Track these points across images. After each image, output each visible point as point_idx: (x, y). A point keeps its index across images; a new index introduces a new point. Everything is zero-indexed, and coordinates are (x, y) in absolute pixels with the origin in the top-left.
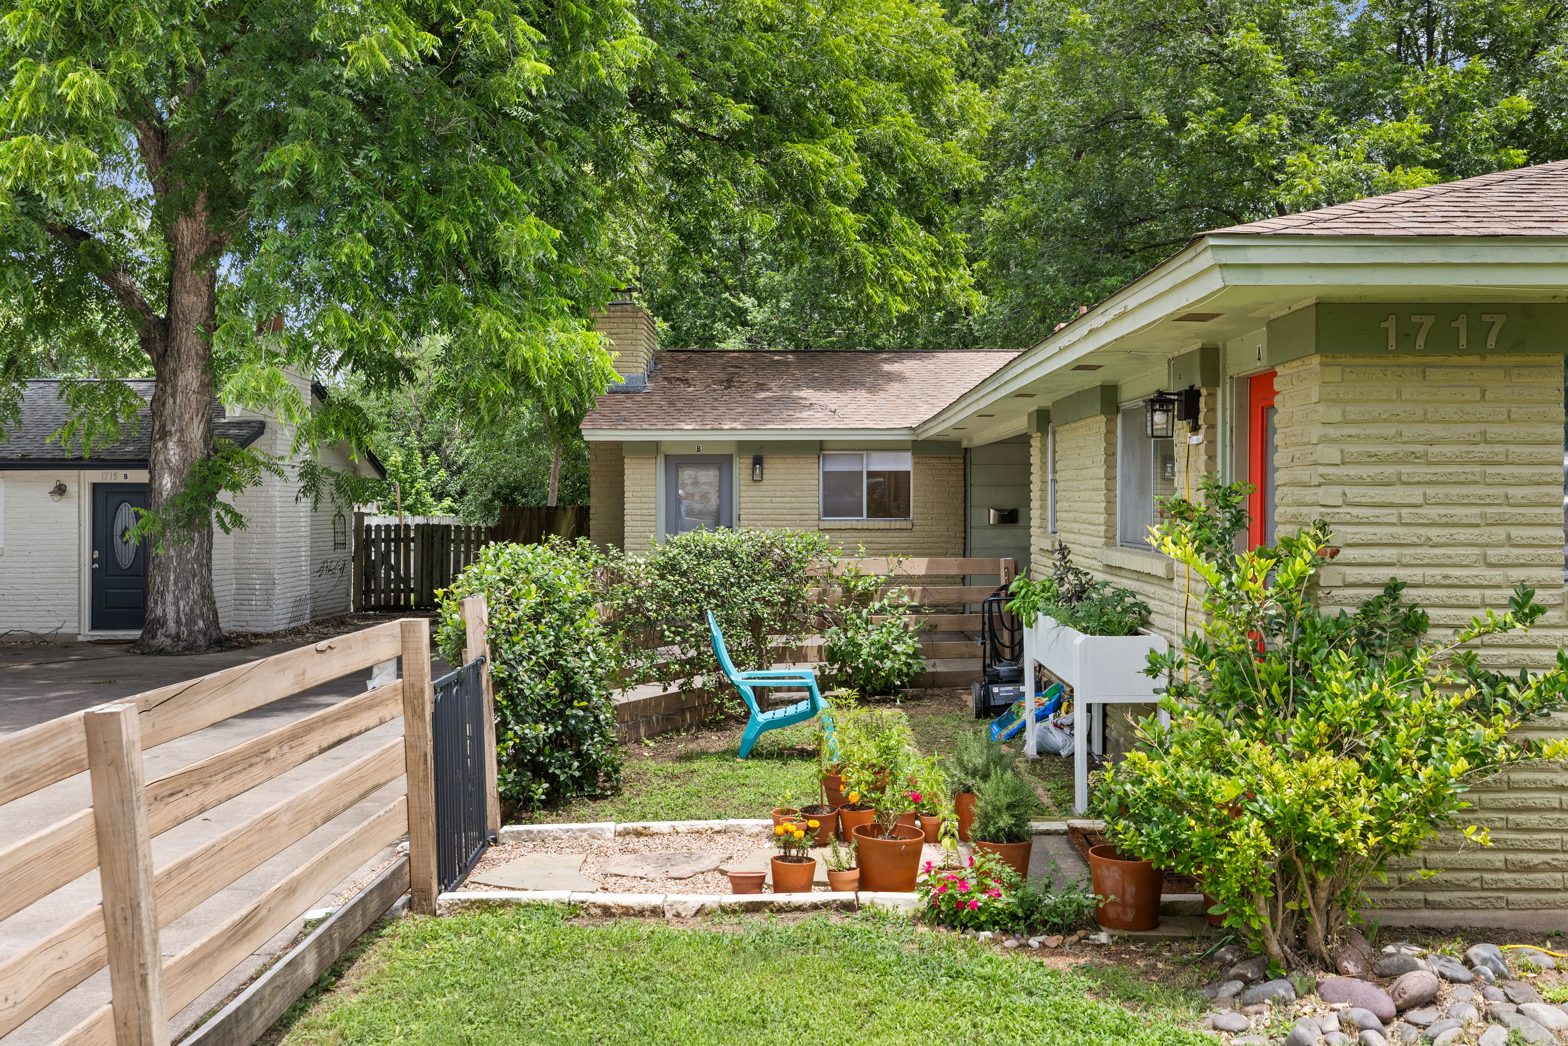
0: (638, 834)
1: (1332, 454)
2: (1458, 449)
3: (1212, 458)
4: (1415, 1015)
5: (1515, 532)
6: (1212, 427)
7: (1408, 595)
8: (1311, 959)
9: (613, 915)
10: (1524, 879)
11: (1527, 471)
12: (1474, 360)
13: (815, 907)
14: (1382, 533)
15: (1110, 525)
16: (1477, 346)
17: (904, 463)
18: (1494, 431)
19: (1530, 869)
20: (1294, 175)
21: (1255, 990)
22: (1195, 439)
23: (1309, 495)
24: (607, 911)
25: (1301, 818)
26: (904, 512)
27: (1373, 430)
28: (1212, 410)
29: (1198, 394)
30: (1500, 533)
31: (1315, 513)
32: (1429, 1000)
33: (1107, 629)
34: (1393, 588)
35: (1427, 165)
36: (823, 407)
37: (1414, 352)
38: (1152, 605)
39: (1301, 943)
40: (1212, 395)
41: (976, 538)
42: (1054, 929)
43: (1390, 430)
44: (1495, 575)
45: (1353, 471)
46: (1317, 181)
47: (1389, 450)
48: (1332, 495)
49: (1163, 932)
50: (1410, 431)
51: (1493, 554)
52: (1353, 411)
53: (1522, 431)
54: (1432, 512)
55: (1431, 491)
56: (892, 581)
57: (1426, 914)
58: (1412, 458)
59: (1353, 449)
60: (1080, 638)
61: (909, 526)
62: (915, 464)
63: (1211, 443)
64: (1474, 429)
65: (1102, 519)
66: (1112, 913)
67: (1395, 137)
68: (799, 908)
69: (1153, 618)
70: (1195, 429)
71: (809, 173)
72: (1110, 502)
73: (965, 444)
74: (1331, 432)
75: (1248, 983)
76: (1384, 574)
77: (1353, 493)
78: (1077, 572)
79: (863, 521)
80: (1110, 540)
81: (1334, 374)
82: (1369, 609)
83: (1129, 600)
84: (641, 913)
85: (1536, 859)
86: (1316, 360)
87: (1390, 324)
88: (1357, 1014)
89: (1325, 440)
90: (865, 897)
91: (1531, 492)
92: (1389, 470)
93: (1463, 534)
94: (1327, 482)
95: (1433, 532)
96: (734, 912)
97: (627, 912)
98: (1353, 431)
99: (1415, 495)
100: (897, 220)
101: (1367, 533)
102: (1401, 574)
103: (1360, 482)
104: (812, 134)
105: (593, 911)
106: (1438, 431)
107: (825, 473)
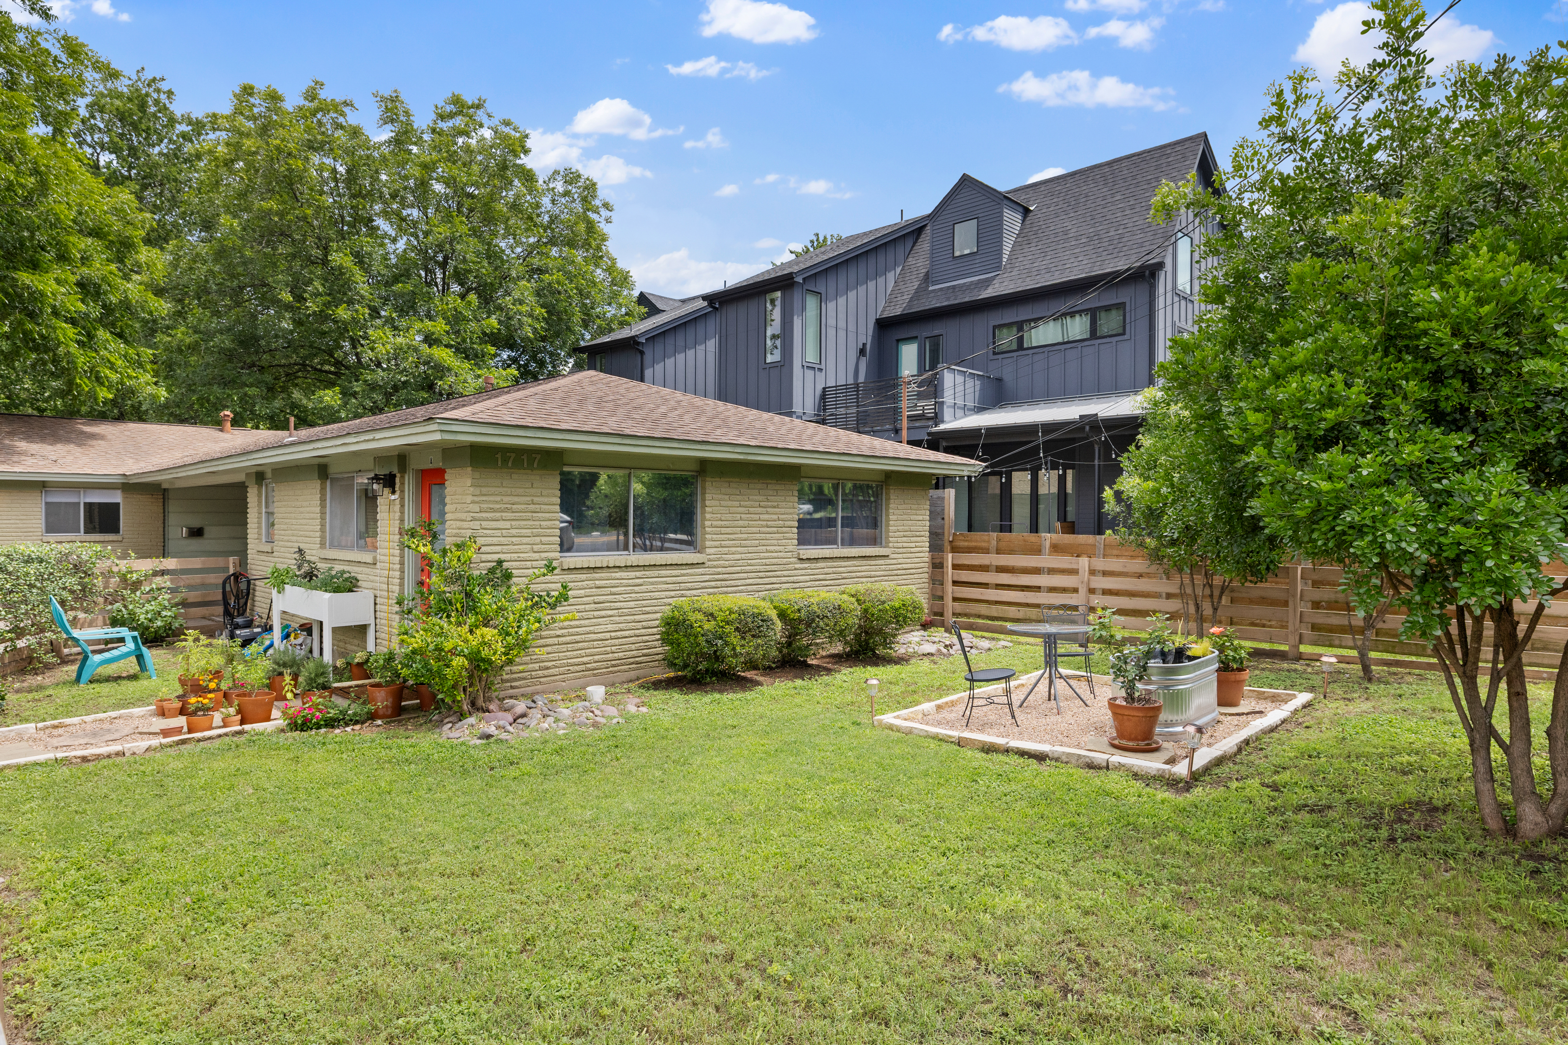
0: (55, 727)
1: (476, 508)
2: (523, 506)
3: (402, 506)
4: (520, 721)
5: (543, 539)
6: (402, 491)
7: (505, 565)
8: (478, 710)
9: (89, 761)
10: (546, 672)
11: (547, 515)
12: (529, 471)
13: (220, 736)
14: (495, 540)
15: (323, 538)
16: (530, 467)
17: (116, 497)
18: (536, 499)
19: (548, 668)
20: (374, 342)
21: (457, 725)
22: (393, 497)
23: (465, 525)
24: (85, 759)
25: (479, 652)
26: (116, 530)
27: (492, 498)
28: (402, 484)
29: (395, 476)
30: (538, 539)
31: (469, 533)
32: (524, 715)
33: (337, 590)
34: (500, 562)
35: (446, 346)
36: (44, 457)
37: (508, 468)
38: (359, 577)
39: (473, 704)
40: (402, 477)
41: (171, 545)
42: (357, 722)
43: (498, 498)
44: (536, 556)
45: (484, 515)
46: (388, 347)
47: (498, 506)
48: (476, 525)
49: (403, 717)
50: (506, 499)
51: (536, 548)
52: (484, 490)
53: (546, 500)
54: (514, 532)
55: (513, 523)
56: (155, 574)
57: (511, 691)
58: (506, 510)
59: (485, 506)
60: (328, 595)
61: (120, 538)
62: (124, 498)
63: (402, 499)
64: (529, 499)
65: (318, 534)
66: (381, 712)
67: (433, 330)
68: (210, 738)
69: (360, 584)
70: (394, 492)
71: (38, 297)
72: (323, 525)
73: (164, 486)
74: (476, 499)
75: (454, 723)
76: (496, 557)
77: (484, 523)
78: (309, 562)
79: (82, 535)
80: (323, 545)
81: (477, 475)
82: (492, 571)
83: (346, 575)
84: (109, 756)
85: (550, 664)
86: (469, 469)
87: (499, 456)
88: (501, 723)
89: (473, 502)
90: (247, 727)
91: (549, 523)
92: (498, 515)
93: (525, 540)
94: (474, 519)
95: (514, 539)
96: (171, 746)
97: (98, 757)
98: (484, 498)
99: (507, 524)
100: (102, 334)
101: (489, 540)
102: (503, 557)
103: (487, 520)
104: (34, 266)
105: (74, 761)
106: (516, 499)
107: (46, 503)
